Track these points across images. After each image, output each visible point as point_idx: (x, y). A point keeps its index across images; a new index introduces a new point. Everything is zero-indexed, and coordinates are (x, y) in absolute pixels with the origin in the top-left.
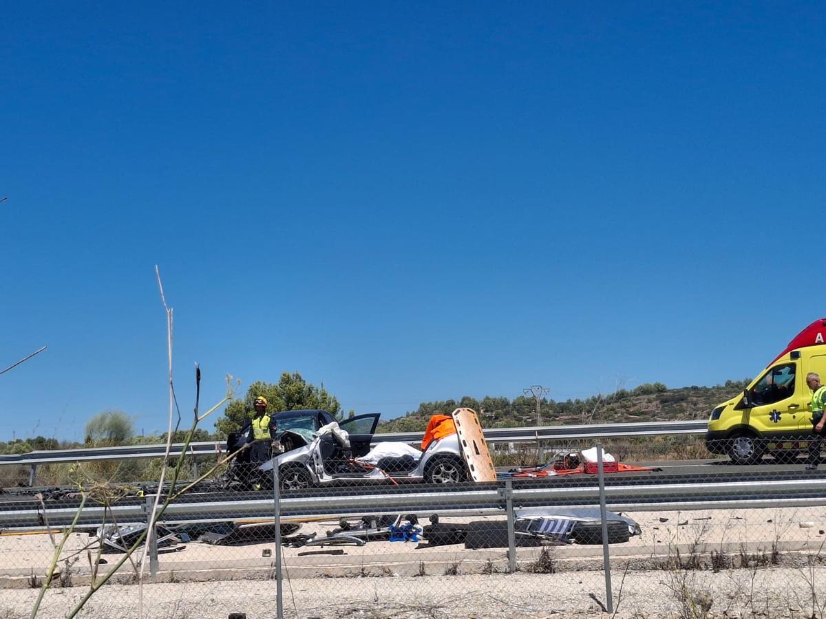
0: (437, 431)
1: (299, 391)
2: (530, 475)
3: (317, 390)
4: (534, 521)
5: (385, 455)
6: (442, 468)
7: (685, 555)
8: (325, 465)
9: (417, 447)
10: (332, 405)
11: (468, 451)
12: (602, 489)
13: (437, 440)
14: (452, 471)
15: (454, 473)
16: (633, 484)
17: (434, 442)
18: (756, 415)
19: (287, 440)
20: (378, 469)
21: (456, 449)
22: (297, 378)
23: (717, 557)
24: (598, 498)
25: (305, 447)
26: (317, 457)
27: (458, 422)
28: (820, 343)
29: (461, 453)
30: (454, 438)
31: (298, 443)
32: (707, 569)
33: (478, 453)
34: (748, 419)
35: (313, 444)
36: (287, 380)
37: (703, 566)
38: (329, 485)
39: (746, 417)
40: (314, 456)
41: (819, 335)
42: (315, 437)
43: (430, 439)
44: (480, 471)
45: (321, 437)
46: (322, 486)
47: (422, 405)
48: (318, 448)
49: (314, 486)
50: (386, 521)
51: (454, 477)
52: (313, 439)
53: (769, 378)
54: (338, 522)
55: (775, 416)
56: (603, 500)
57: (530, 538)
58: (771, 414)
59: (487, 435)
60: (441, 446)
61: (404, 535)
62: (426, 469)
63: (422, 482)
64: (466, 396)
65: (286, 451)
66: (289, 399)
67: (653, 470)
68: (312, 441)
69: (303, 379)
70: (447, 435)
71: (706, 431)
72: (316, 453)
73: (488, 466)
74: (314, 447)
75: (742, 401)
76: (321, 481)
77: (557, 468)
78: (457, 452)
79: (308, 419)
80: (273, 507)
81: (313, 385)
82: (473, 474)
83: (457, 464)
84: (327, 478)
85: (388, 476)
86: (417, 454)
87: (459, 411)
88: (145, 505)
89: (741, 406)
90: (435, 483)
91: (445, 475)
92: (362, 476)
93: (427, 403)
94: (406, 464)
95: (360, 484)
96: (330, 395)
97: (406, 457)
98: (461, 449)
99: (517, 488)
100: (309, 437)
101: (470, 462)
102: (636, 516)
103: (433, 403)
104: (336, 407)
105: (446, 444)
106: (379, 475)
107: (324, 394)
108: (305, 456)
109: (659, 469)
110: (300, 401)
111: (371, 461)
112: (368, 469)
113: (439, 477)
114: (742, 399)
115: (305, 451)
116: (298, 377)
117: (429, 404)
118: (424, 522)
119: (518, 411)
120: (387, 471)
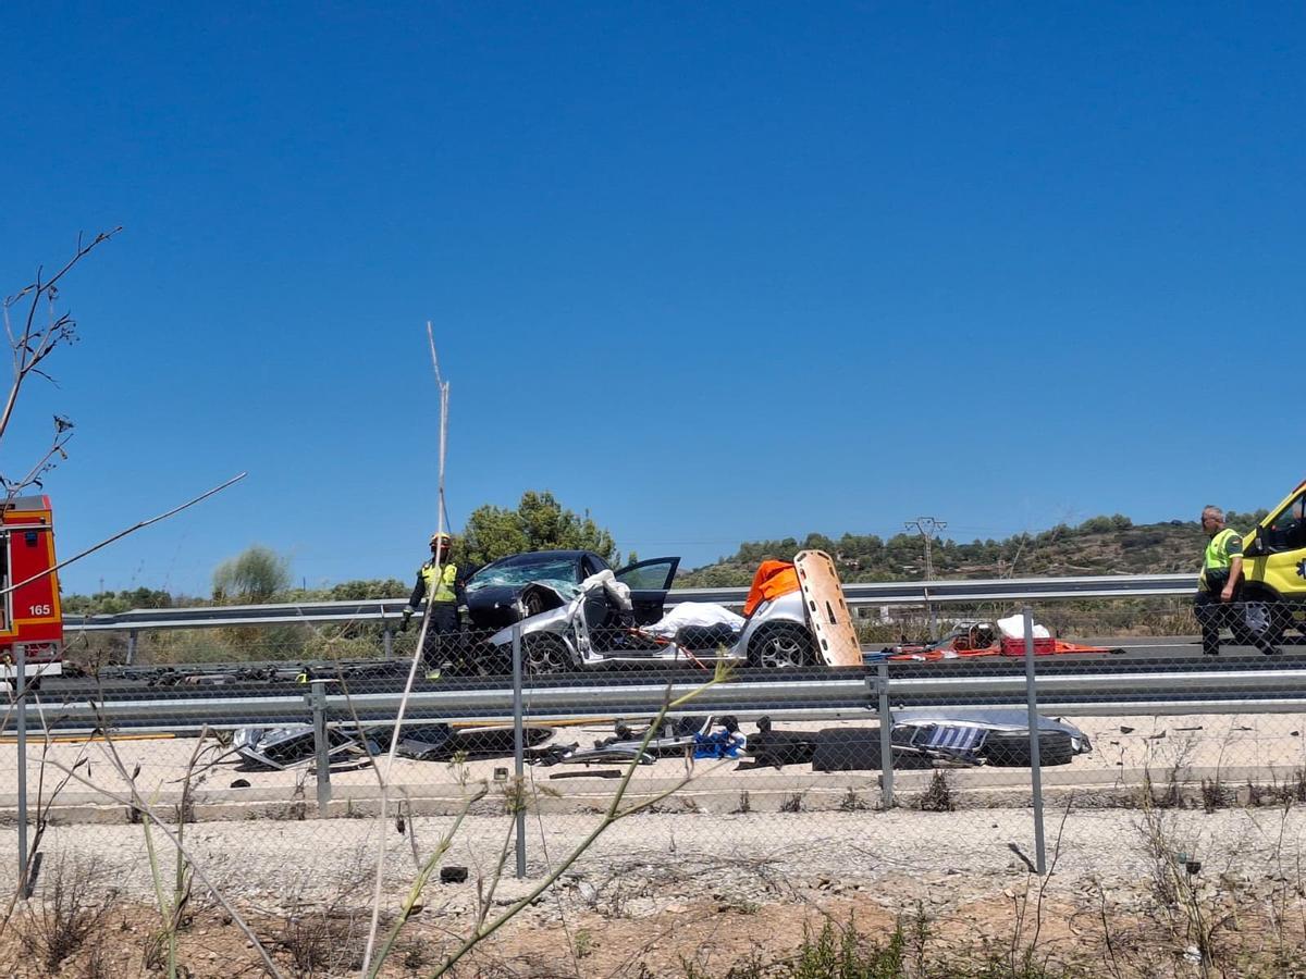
0: (769, 587)
1: (552, 522)
2: (915, 657)
3: (578, 520)
4: (922, 728)
5: (686, 624)
6: (777, 645)
7: (1159, 785)
8: (593, 637)
9: (736, 610)
10: (603, 544)
11: (819, 618)
12: (1031, 680)
13: (770, 600)
14: (792, 650)
15: (797, 652)
16: (1081, 672)
17: (765, 603)
18: (1276, 567)
19: (533, 598)
20: (674, 644)
21: (799, 614)
22: (547, 501)
23: (1211, 789)
24: (1025, 694)
25: (561, 608)
26: (580, 625)
27: (803, 573)
29: (807, 621)
30: (796, 597)
31: (550, 601)
32: (1195, 807)
33: (833, 620)
34: (1262, 573)
35: (574, 605)
36: (531, 504)
37: (1188, 803)
38: (599, 668)
39: (1260, 570)
40: (575, 623)
42: (577, 593)
43: (759, 599)
44: (837, 648)
45: (586, 594)
46: (589, 669)
47: (745, 547)
48: (581, 611)
49: (576, 669)
50: (688, 726)
51: (795, 658)
52: (573, 596)
53: (1297, 507)
54: (613, 728)
56: (1033, 697)
57: (916, 755)
58: (1298, 565)
59: (848, 594)
60: (774, 610)
61: (717, 748)
62: (752, 645)
63: (747, 665)
64: (813, 532)
65: (532, 614)
66: (535, 533)
67: (1112, 652)
68: (572, 599)
69: (556, 501)
70: (786, 592)
71: (1196, 590)
72: (579, 619)
73: (850, 642)
74: (575, 608)
75: (1254, 544)
76: (586, 662)
77: (959, 647)
78: (800, 620)
79: (566, 564)
80: (511, 701)
81: (574, 512)
82: (826, 654)
83: (800, 638)
84: (595, 658)
85: (690, 656)
86: (736, 622)
87: (805, 555)
88: (310, 696)
89: (1252, 552)
90: (765, 666)
91: (781, 657)
92: (650, 656)
93: (753, 543)
94: (719, 636)
95: (649, 667)
96: (600, 527)
97: (720, 625)
98: (807, 615)
99: (896, 676)
100: (569, 594)
101: (820, 636)
102: (1082, 724)
103: (762, 543)
104: (609, 547)
105: (783, 607)
106: (677, 655)
107: (589, 527)
108: (561, 622)
109: (1119, 651)
110: (551, 537)
111: (665, 631)
112: (660, 644)
113: (771, 658)
114: (1254, 541)
115: (560, 615)
116: (549, 499)
117: (755, 545)
118: (747, 730)
119: (896, 557)
120: (691, 648)
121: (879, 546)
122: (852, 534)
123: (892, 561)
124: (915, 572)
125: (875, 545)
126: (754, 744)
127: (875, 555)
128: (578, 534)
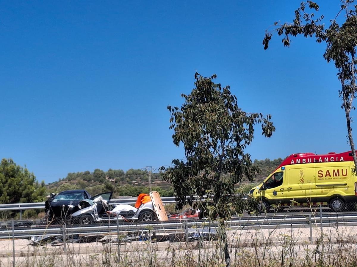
0: (144, 201)
2: (177, 217)
3: (22, 169)
4: (192, 233)
6: (146, 215)
8: (99, 214)
11: (156, 209)
13: (144, 204)
14: (149, 216)
15: (151, 217)
17: (142, 205)
18: (267, 193)
19: (83, 204)
20: (120, 215)
21: (151, 208)
22: (11, 162)
23: (252, 243)
25: (90, 207)
26: (96, 211)
27: (152, 197)
28: (293, 164)
30: (150, 203)
31: (87, 205)
32: (249, 247)
33: (160, 209)
36: (5, 163)
37: (248, 246)
38: (101, 222)
39: (264, 193)
40: (94, 210)
41: (293, 160)
42: (94, 203)
44: (161, 216)
45: (97, 203)
46: (98, 222)
48: (96, 207)
49: (94, 223)
51: (150, 218)
52: (93, 203)
53: (273, 177)
55: (275, 193)
57: (191, 239)
58: (273, 192)
60: (145, 207)
61: (146, 239)
62: (139, 216)
63: (138, 220)
65: (82, 208)
68: (93, 204)
69: (14, 162)
70: (148, 202)
72: (95, 209)
73: (164, 214)
74: (94, 207)
75: (262, 187)
76: (97, 220)
77: (186, 215)
78: (152, 209)
79: (80, 194)
81: (20, 166)
82: (159, 217)
83: (152, 213)
84: (99, 219)
85: (124, 218)
86: (135, 210)
87: (152, 193)
89: (262, 189)
90: (143, 221)
91: (147, 218)
92: (113, 218)
94: (131, 214)
97: (131, 210)
98: (153, 208)
100: (92, 203)
101: (157, 213)
105: (147, 206)
106: (121, 218)
108: (91, 211)
110: (13, 176)
111: (116, 212)
113: (144, 218)
114: (262, 186)
115: (90, 209)
116: (12, 162)
119: (129, 178)
120: (124, 216)
121: (123, 174)
122: (112, 169)
123: (128, 179)
124: (137, 183)
125: (121, 173)
126: (153, 237)
127: (121, 177)
128: (22, 174)
